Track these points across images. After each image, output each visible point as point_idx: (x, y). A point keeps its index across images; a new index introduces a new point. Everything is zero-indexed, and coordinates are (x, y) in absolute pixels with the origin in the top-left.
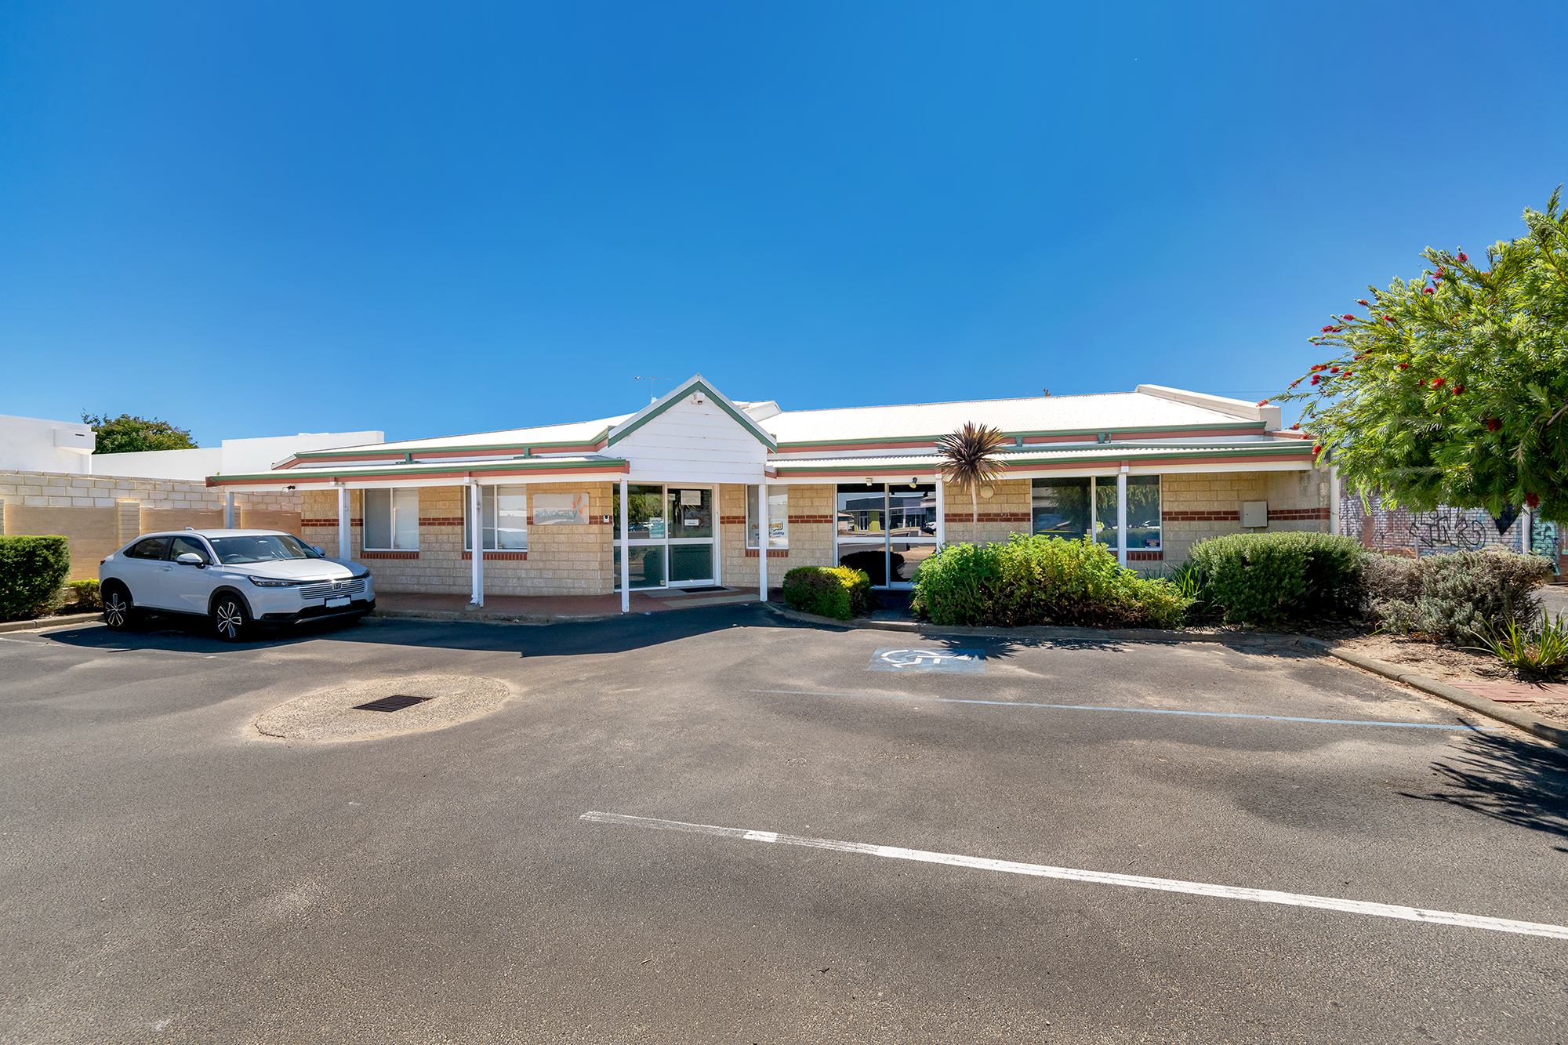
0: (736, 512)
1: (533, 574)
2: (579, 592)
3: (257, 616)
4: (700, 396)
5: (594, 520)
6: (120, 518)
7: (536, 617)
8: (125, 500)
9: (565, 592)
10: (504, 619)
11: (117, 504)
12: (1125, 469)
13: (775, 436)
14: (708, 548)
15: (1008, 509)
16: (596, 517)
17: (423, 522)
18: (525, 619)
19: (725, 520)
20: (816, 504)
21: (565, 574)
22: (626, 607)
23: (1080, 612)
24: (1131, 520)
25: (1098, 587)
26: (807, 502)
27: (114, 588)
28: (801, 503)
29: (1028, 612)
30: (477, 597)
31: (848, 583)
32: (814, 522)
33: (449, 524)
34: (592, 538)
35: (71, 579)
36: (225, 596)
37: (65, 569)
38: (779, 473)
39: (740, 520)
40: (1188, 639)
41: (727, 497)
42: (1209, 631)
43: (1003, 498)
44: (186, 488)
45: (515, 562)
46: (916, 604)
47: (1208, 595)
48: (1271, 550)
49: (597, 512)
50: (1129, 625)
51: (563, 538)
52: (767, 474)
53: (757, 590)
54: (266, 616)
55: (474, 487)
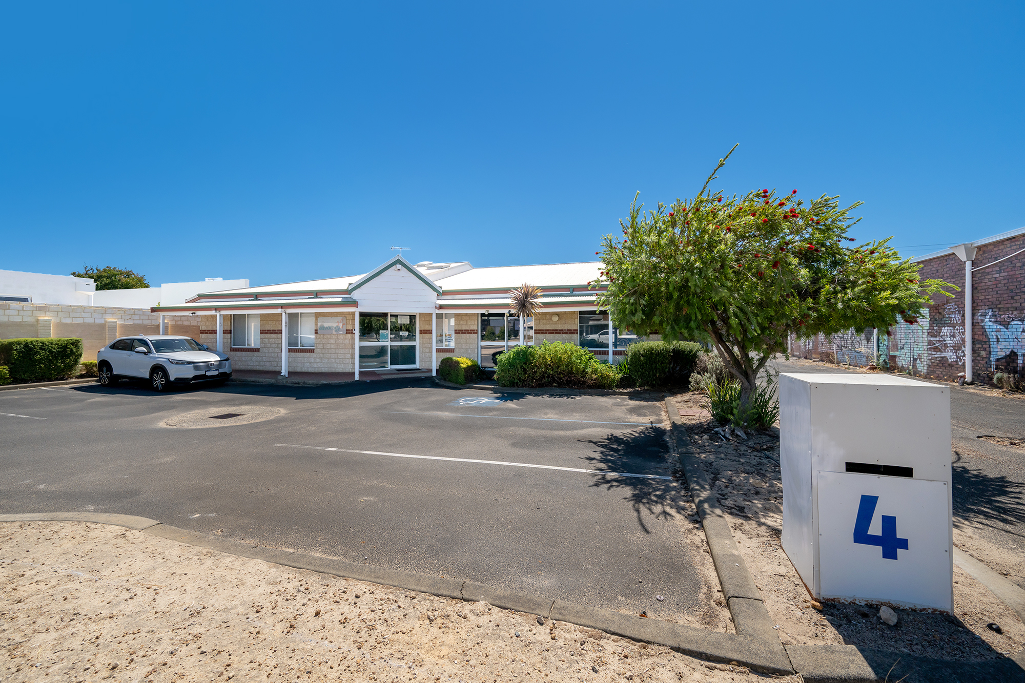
0: (427, 328)
1: (317, 360)
2: (340, 370)
3: (172, 379)
4: (399, 266)
6: (107, 329)
7: (311, 381)
8: (110, 319)
9: (333, 370)
10: (296, 383)
11: (106, 321)
13: (441, 287)
14: (414, 347)
15: (566, 327)
16: (349, 330)
17: (262, 332)
18: (306, 384)
19: (422, 332)
20: (469, 323)
21: (333, 360)
23: (567, 380)
26: (464, 322)
27: (104, 365)
28: (461, 322)
29: (544, 380)
30: (284, 372)
31: (464, 366)
32: (468, 333)
33: (276, 333)
34: (347, 342)
35: (83, 360)
36: (158, 369)
37: (81, 355)
38: (441, 307)
39: (430, 332)
41: (423, 319)
43: (564, 321)
44: (141, 313)
45: (308, 354)
46: (495, 377)
47: (630, 373)
49: (350, 328)
50: (590, 387)
51: (333, 341)
52: (436, 307)
53: (431, 371)
54: (176, 379)
55: (284, 314)
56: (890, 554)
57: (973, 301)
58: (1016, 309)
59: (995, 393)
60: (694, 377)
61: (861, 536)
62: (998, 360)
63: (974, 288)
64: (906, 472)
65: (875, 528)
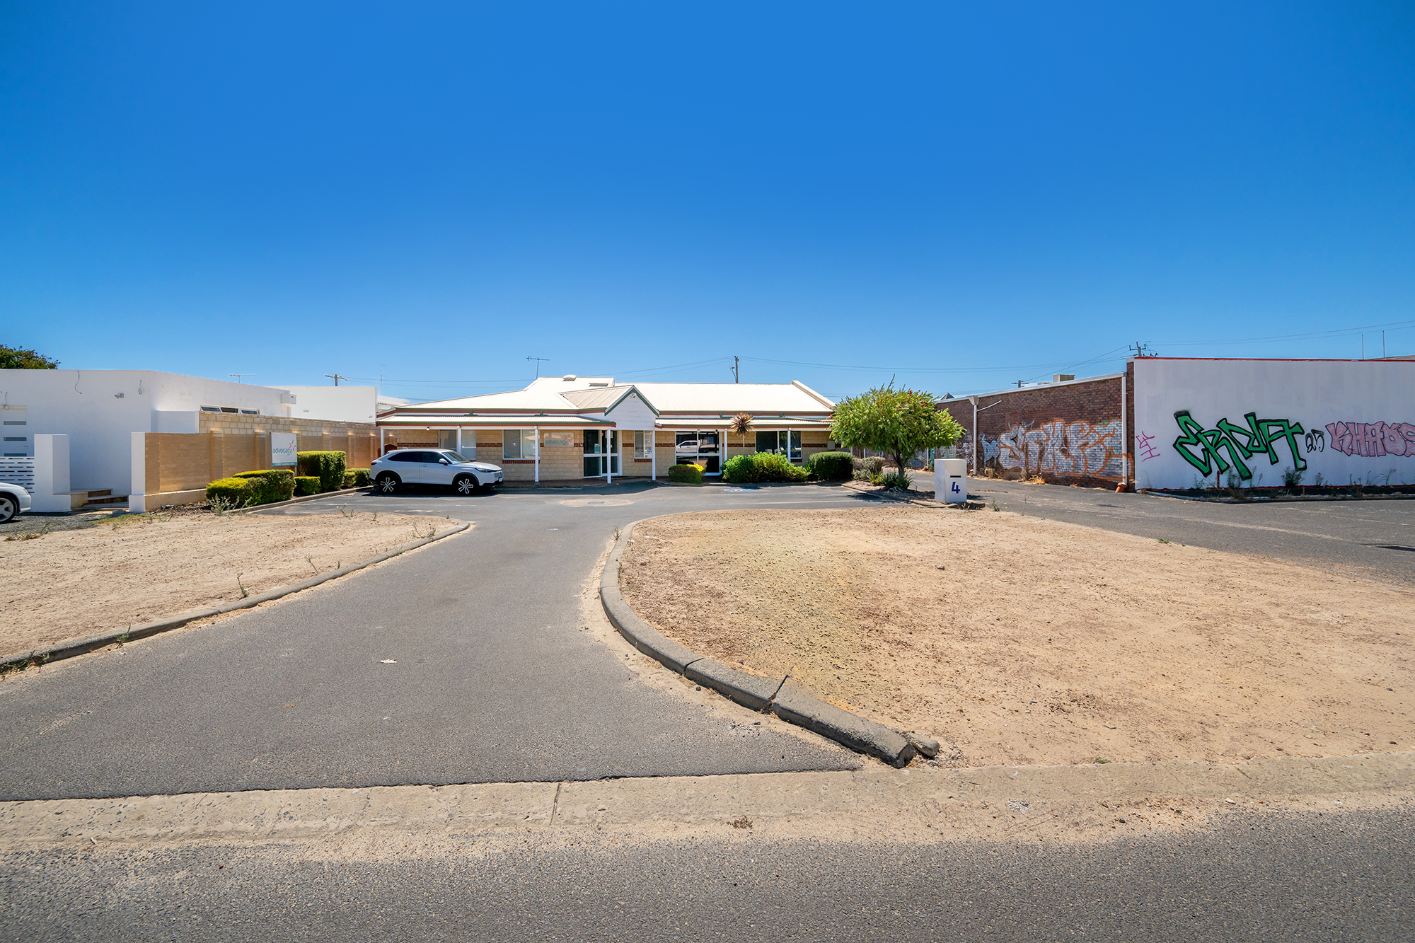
0: (629, 442)
1: (543, 470)
3: (481, 484)
4: (635, 394)
5: (576, 445)
9: (560, 478)
12: (790, 429)
13: (659, 409)
14: (617, 458)
15: (747, 442)
17: (479, 445)
19: (624, 445)
20: (669, 439)
21: (560, 470)
22: (609, 481)
23: (776, 477)
24: (792, 447)
25: (783, 469)
26: (664, 437)
27: (387, 475)
28: (661, 437)
29: (764, 477)
31: (700, 470)
32: (668, 446)
33: (495, 446)
34: (575, 453)
36: (464, 475)
39: (631, 445)
40: (808, 484)
41: (627, 435)
42: (814, 482)
43: (745, 438)
46: (725, 477)
47: (813, 471)
48: (830, 457)
49: (578, 442)
50: (792, 480)
51: (559, 453)
52: (656, 426)
53: (651, 477)
54: (485, 484)
55: (536, 431)
56: (957, 493)
57: (977, 429)
58: (994, 434)
59: (985, 479)
60: (855, 473)
61: (953, 490)
62: (987, 461)
63: (978, 421)
64: (960, 477)
65: (955, 488)
